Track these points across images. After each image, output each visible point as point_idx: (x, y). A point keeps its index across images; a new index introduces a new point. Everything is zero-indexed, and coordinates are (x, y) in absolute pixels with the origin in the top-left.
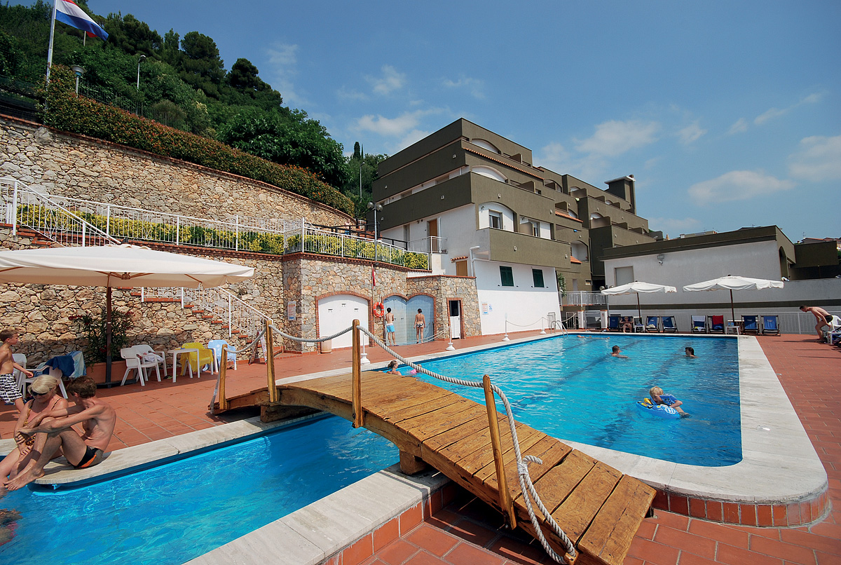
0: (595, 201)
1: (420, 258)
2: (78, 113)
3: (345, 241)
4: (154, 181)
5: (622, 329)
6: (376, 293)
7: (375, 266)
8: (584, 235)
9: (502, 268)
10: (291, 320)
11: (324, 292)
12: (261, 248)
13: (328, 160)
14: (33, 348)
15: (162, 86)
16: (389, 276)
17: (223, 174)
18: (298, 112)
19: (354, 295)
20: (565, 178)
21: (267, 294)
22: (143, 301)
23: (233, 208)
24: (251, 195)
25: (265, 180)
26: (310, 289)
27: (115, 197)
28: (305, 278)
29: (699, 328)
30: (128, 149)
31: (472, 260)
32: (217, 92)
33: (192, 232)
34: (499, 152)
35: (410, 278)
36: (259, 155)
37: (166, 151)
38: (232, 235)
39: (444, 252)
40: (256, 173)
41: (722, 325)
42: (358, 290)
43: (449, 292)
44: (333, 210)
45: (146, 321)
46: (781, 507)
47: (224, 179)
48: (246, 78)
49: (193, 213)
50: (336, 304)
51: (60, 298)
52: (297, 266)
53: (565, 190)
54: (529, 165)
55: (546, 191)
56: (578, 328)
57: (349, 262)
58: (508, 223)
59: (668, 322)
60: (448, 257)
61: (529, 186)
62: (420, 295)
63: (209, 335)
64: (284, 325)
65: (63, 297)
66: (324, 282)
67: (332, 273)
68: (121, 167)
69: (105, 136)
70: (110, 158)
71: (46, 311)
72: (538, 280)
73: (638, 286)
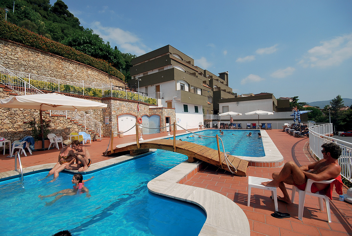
0: (215, 81)
1: (153, 100)
2: (8, 30)
3: (127, 93)
4: (42, 63)
5: (225, 128)
6: (139, 114)
7: (139, 103)
8: (211, 94)
9: (184, 105)
10: (107, 124)
11: (120, 113)
12: (93, 95)
13: (115, 58)
14: (7, 135)
15: (24, 12)
16: (143, 107)
17: (73, 61)
18: (88, 29)
19: (131, 115)
20: (205, 71)
21: (96, 114)
22: (50, 116)
23: (77, 76)
24: (85, 71)
25: (90, 65)
26: (115, 112)
27: (26, 70)
28: (113, 107)
29: (249, 127)
30: (30, 48)
31: (174, 102)
32: (46, 15)
33: (65, 87)
34: (182, 60)
35: (150, 108)
36: (86, 53)
37: (47, 50)
38: (81, 89)
39: (163, 98)
40: (87, 62)
41: (255, 126)
42: (132, 113)
43: (166, 114)
44: (117, 79)
45: (52, 124)
46: (274, 163)
47: (73, 63)
48: (62, 10)
49: (60, 78)
50: (124, 118)
51: (16, 114)
52: (109, 102)
53: (205, 76)
54: (193, 65)
55: (199, 76)
56: (210, 128)
57: (129, 101)
58: (186, 88)
59: (239, 126)
60: (164, 100)
61: (194, 74)
62: (155, 115)
63: (77, 130)
64: (103, 126)
65: (17, 114)
66: (120, 109)
67: (123, 106)
68: (27, 56)
69: (21, 42)
70: (22, 52)
71: (11, 119)
72: (197, 111)
73: (231, 113)
